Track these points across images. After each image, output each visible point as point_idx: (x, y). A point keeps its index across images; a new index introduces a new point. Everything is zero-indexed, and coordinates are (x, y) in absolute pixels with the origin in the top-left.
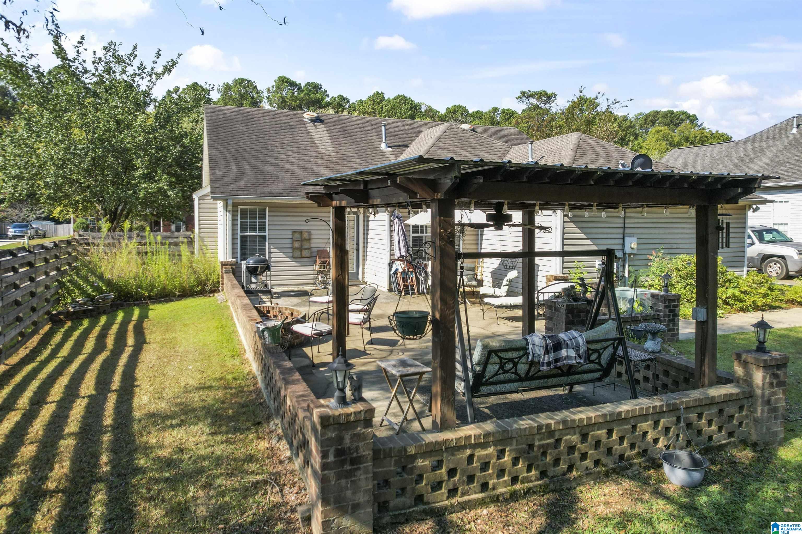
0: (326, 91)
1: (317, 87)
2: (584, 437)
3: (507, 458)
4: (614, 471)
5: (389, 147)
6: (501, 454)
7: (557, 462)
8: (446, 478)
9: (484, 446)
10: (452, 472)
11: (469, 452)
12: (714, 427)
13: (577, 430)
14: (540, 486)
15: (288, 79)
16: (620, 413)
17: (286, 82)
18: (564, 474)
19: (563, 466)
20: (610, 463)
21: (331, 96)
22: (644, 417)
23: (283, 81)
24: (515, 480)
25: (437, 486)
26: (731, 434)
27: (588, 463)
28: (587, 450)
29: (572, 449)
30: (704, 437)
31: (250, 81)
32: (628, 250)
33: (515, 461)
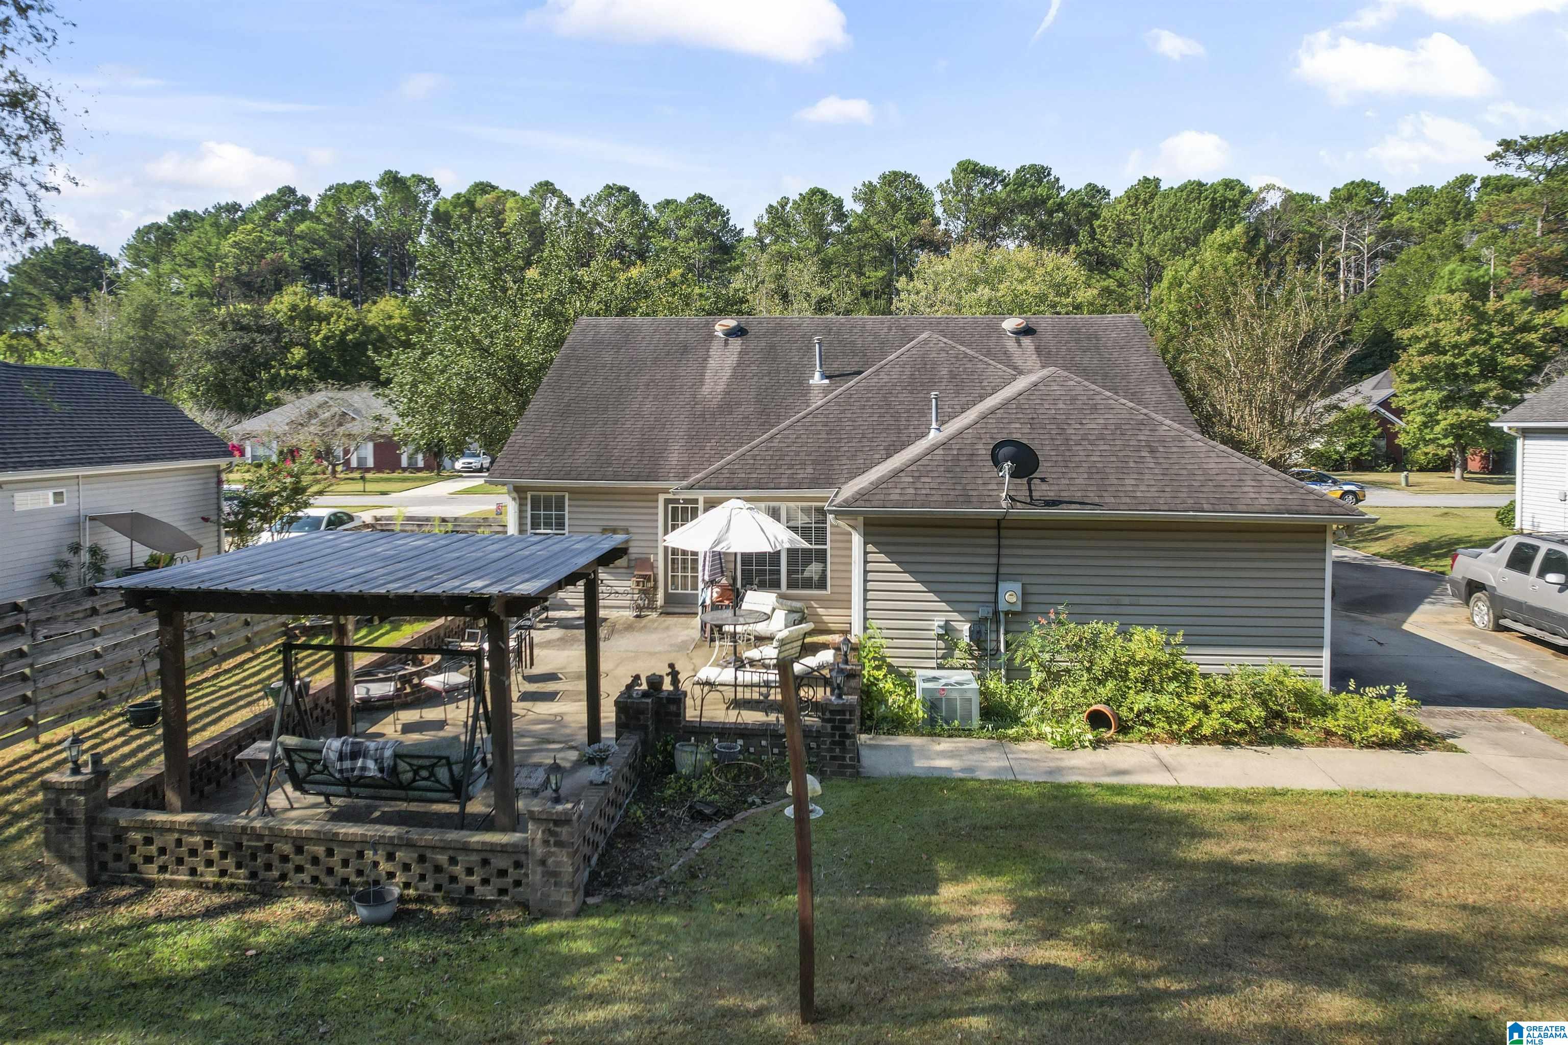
0: (1057, 180)
1: (1040, 173)
2: (299, 850)
3: (215, 852)
4: (333, 892)
5: (827, 377)
6: (208, 845)
7: (268, 867)
8: (156, 854)
9: (191, 833)
10: (162, 851)
11: (176, 836)
12: (475, 878)
13: (290, 841)
14: (245, 885)
15: (976, 165)
16: (337, 834)
17: (974, 172)
18: (275, 881)
19: (276, 873)
20: (330, 883)
21: (1067, 189)
22: (375, 845)
23: (966, 170)
24: (223, 873)
25: (149, 860)
26: (503, 892)
27: (305, 877)
28: (302, 863)
29: (285, 859)
30: (461, 886)
31: (909, 176)
32: (1002, 606)
33: (223, 855)
